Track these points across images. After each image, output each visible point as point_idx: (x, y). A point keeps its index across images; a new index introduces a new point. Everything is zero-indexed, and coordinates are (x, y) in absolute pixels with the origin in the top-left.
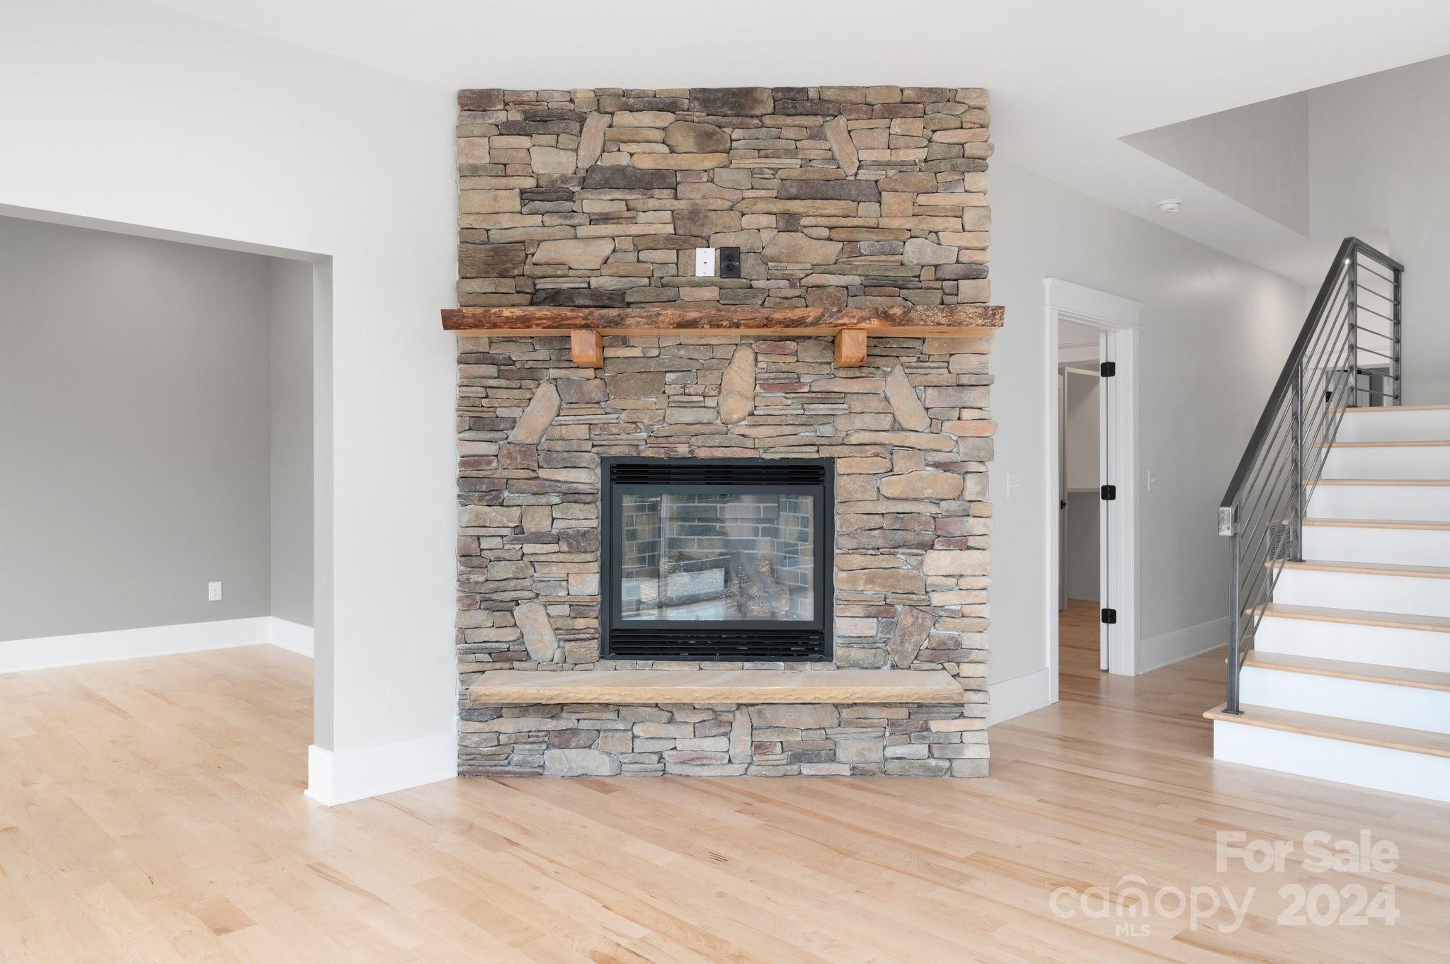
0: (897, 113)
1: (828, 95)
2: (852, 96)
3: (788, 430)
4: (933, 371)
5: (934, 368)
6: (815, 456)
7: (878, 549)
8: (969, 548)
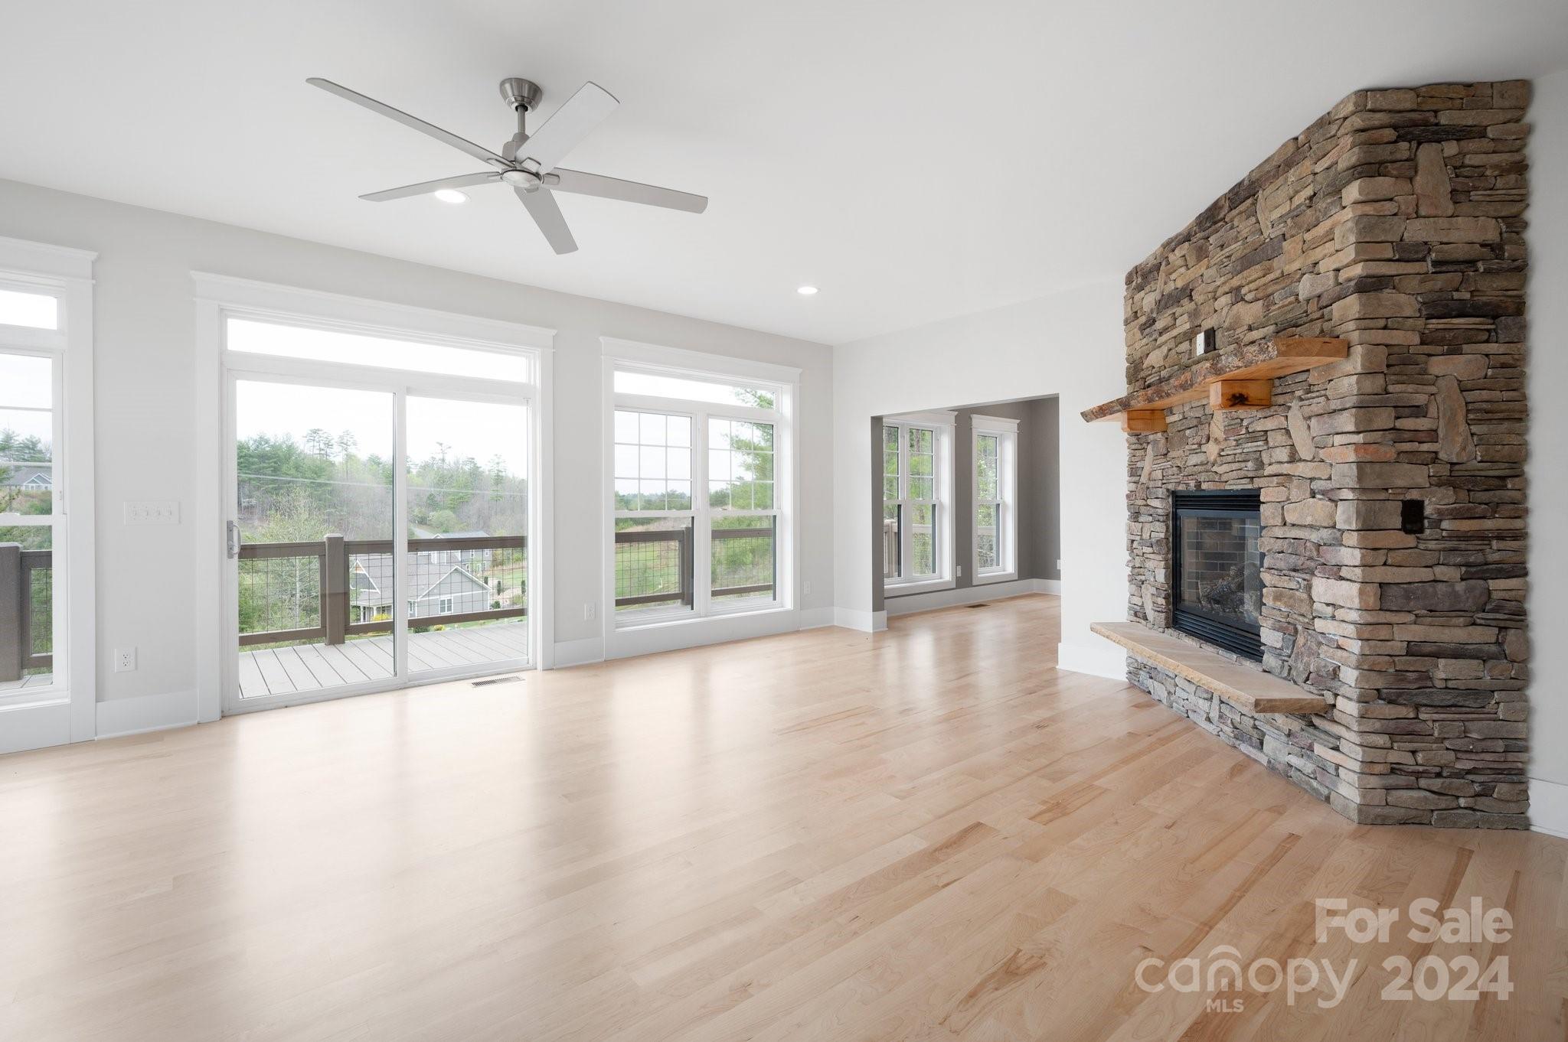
0: (1293, 163)
1: (1255, 176)
2: (1267, 168)
3: (1235, 466)
4: (1315, 401)
5: (1313, 398)
6: (1250, 487)
7: (1281, 571)
8: (1342, 579)
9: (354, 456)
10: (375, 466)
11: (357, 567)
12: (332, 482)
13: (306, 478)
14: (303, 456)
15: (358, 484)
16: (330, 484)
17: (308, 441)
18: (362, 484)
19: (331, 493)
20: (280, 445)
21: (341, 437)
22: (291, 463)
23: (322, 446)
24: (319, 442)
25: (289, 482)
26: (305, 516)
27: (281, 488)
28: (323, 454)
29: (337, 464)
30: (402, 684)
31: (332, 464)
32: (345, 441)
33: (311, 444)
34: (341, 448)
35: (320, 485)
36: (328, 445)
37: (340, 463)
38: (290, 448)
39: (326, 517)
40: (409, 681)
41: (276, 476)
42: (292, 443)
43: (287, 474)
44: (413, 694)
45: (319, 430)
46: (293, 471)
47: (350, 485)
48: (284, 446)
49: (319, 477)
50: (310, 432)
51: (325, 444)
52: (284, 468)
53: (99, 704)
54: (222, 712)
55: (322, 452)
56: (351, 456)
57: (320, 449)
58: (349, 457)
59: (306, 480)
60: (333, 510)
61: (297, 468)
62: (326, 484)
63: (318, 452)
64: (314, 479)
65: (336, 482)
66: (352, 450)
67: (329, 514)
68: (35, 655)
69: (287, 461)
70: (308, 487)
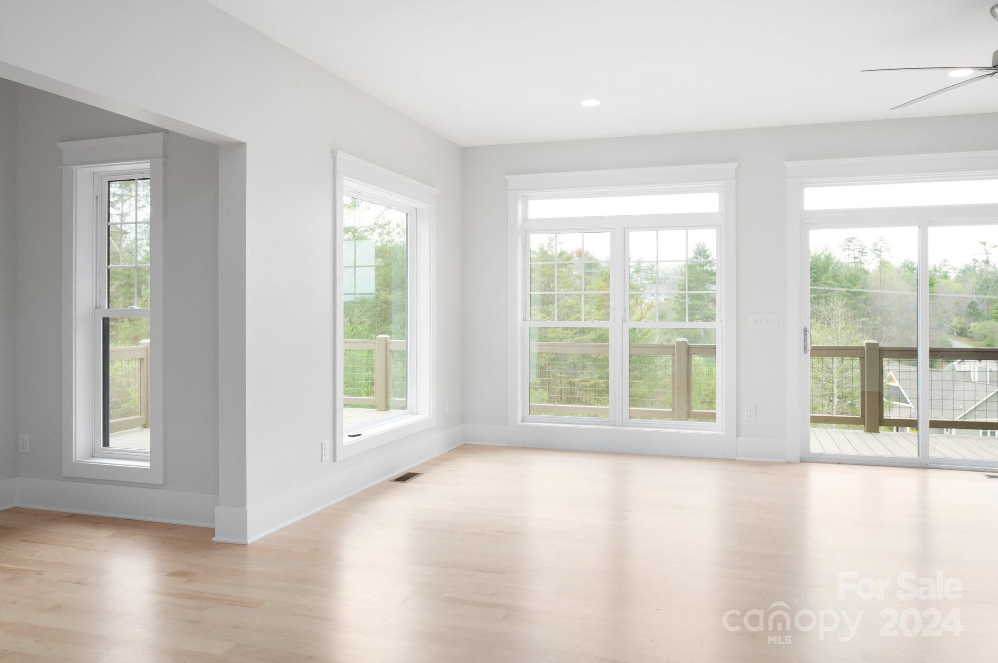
9: (888, 263)
10: (909, 273)
11: (890, 379)
12: (866, 290)
13: (842, 287)
14: (839, 265)
15: (892, 292)
16: (865, 293)
17: (844, 251)
18: (896, 292)
19: (865, 301)
20: (819, 256)
21: (875, 244)
22: (830, 273)
23: (857, 255)
24: (854, 250)
25: (827, 292)
26: (841, 325)
27: (820, 297)
28: (857, 262)
29: (871, 271)
30: (923, 465)
31: (867, 273)
32: (878, 248)
33: (847, 252)
34: (874, 255)
35: (855, 294)
36: (862, 252)
37: (873, 270)
38: (828, 258)
39: (861, 327)
40: (930, 463)
41: (816, 285)
42: (830, 253)
43: (826, 284)
44: (932, 473)
45: (853, 238)
46: (831, 281)
47: (883, 294)
48: (823, 257)
49: (854, 285)
50: (846, 241)
51: (859, 252)
52: (823, 278)
53: (738, 438)
54: (801, 458)
55: (857, 260)
56: (885, 263)
57: (855, 258)
58: (883, 264)
59: (843, 289)
60: (867, 319)
61: (834, 278)
62: (860, 293)
63: (853, 260)
64: (850, 288)
65: (869, 291)
66: (885, 256)
67: (863, 323)
68: (693, 410)
69: (826, 270)
70: (844, 296)
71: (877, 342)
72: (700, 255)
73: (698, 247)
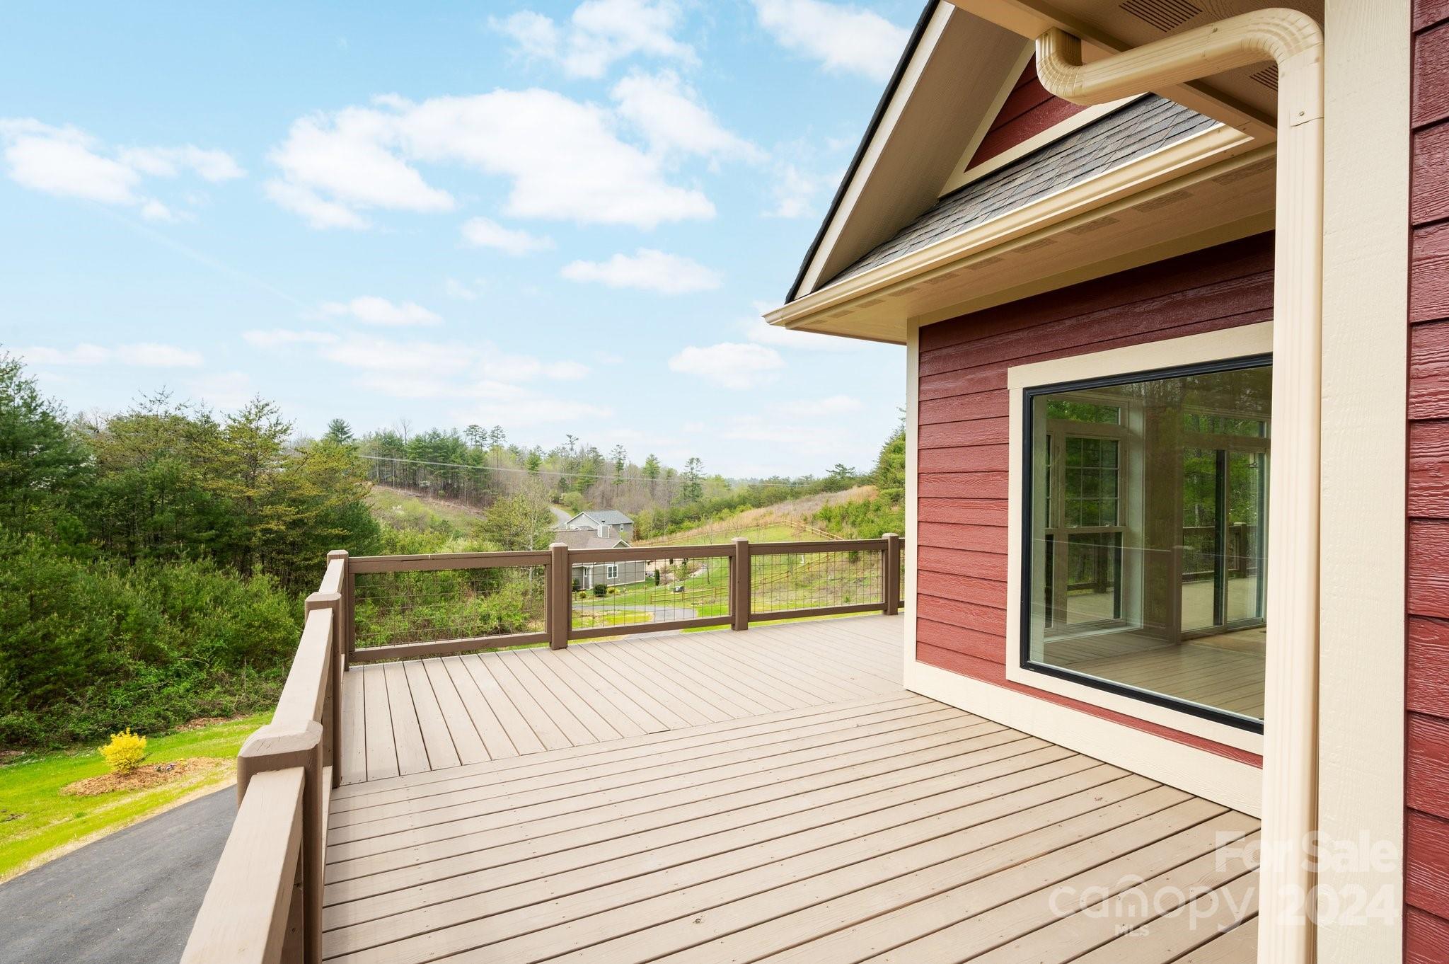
9: (502, 446)
12: (487, 468)
13: (469, 465)
14: (465, 447)
15: (506, 470)
16: (486, 470)
18: (509, 471)
19: (487, 476)
21: (493, 432)
22: (457, 453)
23: (478, 439)
24: (475, 435)
28: (478, 446)
29: (490, 453)
31: (487, 454)
32: (495, 435)
33: (470, 437)
34: (492, 440)
35: (479, 470)
36: (483, 438)
37: (492, 452)
41: (446, 463)
42: (457, 437)
43: (455, 462)
45: (476, 426)
46: (459, 460)
47: (500, 471)
49: (478, 464)
50: (469, 428)
51: (480, 437)
52: (452, 457)
55: (478, 444)
56: (500, 446)
57: (477, 442)
58: (499, 448)
59: (469, 467)
61: (462, 456)
62: (483, 470)
63: (475, 443)
64: (474, 465)
65: (491, 468)
66: (501, 442)
68: (357, 650)
69: (454, 451)
70: (470, 472)
71: (565, 545)
72: (338, 431)
73: (336, 424)
